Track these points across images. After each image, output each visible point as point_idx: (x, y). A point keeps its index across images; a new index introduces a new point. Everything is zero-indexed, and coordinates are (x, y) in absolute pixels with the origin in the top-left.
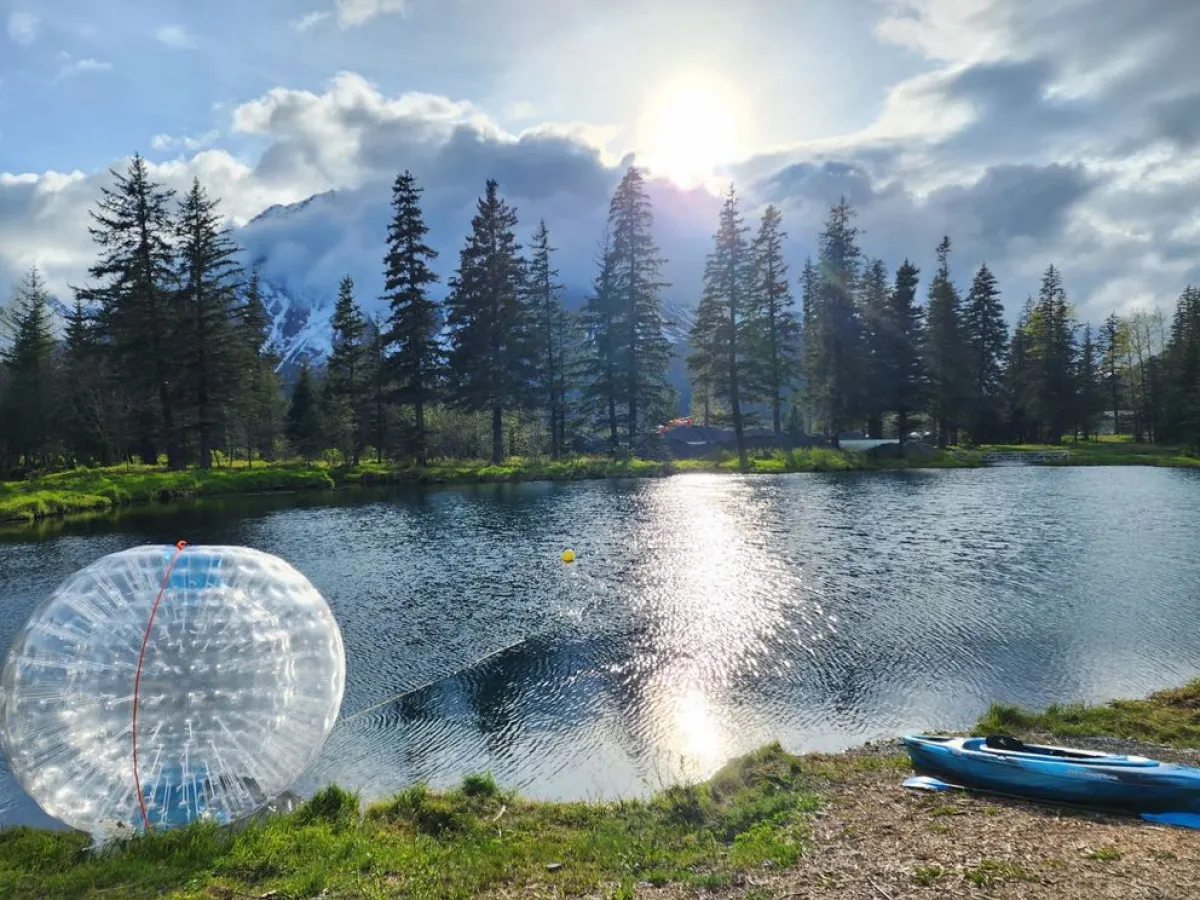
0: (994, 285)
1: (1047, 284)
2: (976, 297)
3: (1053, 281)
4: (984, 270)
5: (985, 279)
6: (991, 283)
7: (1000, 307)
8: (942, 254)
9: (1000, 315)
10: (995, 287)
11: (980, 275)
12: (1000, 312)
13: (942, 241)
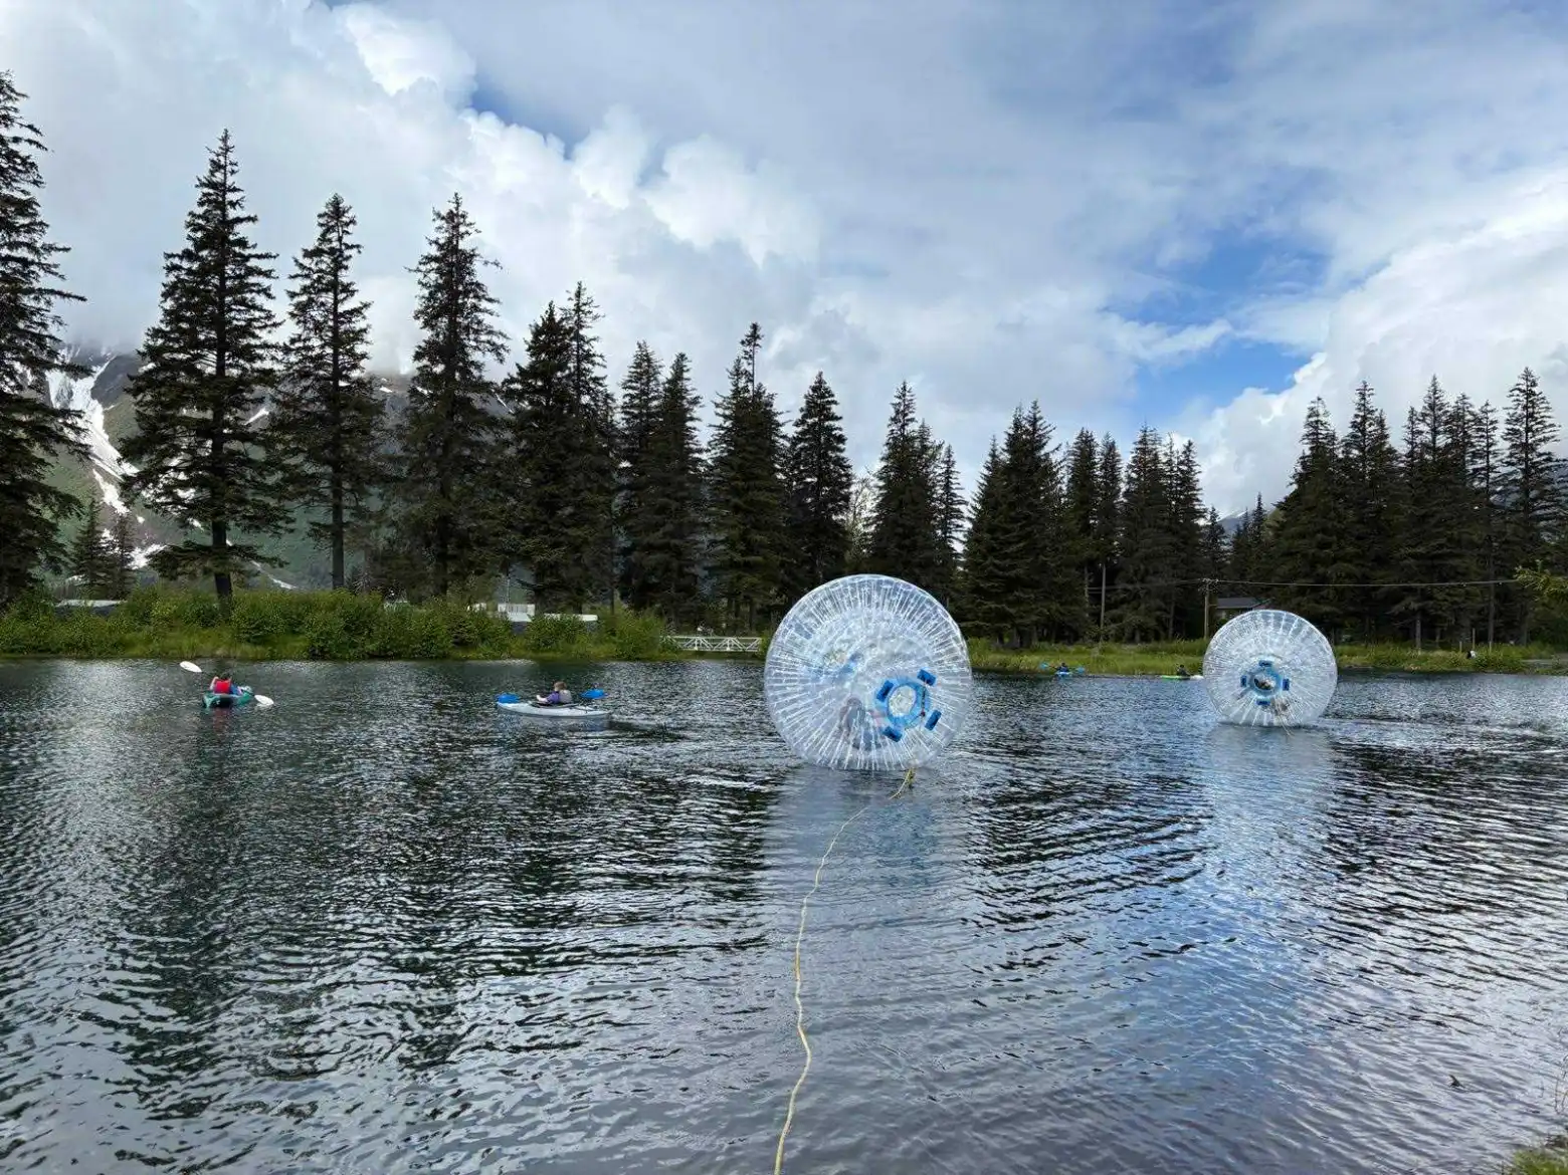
0: (833, 406)
1: (897, 412)
2: (810, 421)
3: (907, 407)
4: (820, 382)
5: (822, 396)
6: (829, 403)
7: (841, 439)
8: (748, 349)
9: (842, 451)
10: (834, 409)
11: (814, 389)
12: (841, 446)
13: (749, 331)
